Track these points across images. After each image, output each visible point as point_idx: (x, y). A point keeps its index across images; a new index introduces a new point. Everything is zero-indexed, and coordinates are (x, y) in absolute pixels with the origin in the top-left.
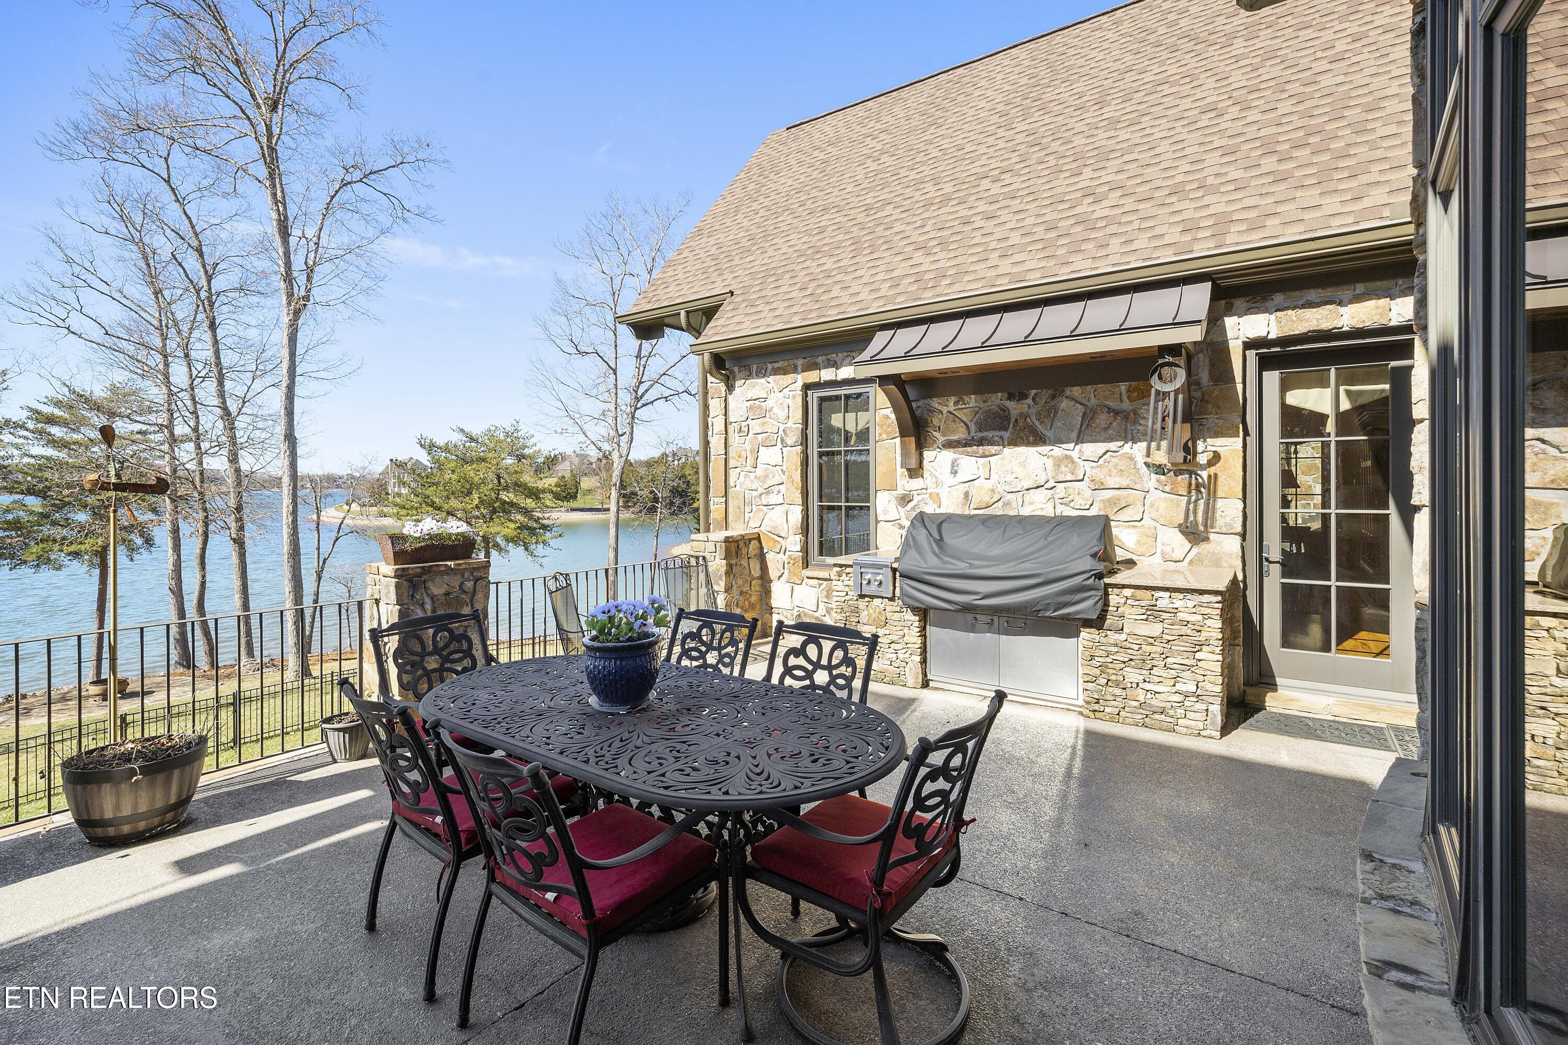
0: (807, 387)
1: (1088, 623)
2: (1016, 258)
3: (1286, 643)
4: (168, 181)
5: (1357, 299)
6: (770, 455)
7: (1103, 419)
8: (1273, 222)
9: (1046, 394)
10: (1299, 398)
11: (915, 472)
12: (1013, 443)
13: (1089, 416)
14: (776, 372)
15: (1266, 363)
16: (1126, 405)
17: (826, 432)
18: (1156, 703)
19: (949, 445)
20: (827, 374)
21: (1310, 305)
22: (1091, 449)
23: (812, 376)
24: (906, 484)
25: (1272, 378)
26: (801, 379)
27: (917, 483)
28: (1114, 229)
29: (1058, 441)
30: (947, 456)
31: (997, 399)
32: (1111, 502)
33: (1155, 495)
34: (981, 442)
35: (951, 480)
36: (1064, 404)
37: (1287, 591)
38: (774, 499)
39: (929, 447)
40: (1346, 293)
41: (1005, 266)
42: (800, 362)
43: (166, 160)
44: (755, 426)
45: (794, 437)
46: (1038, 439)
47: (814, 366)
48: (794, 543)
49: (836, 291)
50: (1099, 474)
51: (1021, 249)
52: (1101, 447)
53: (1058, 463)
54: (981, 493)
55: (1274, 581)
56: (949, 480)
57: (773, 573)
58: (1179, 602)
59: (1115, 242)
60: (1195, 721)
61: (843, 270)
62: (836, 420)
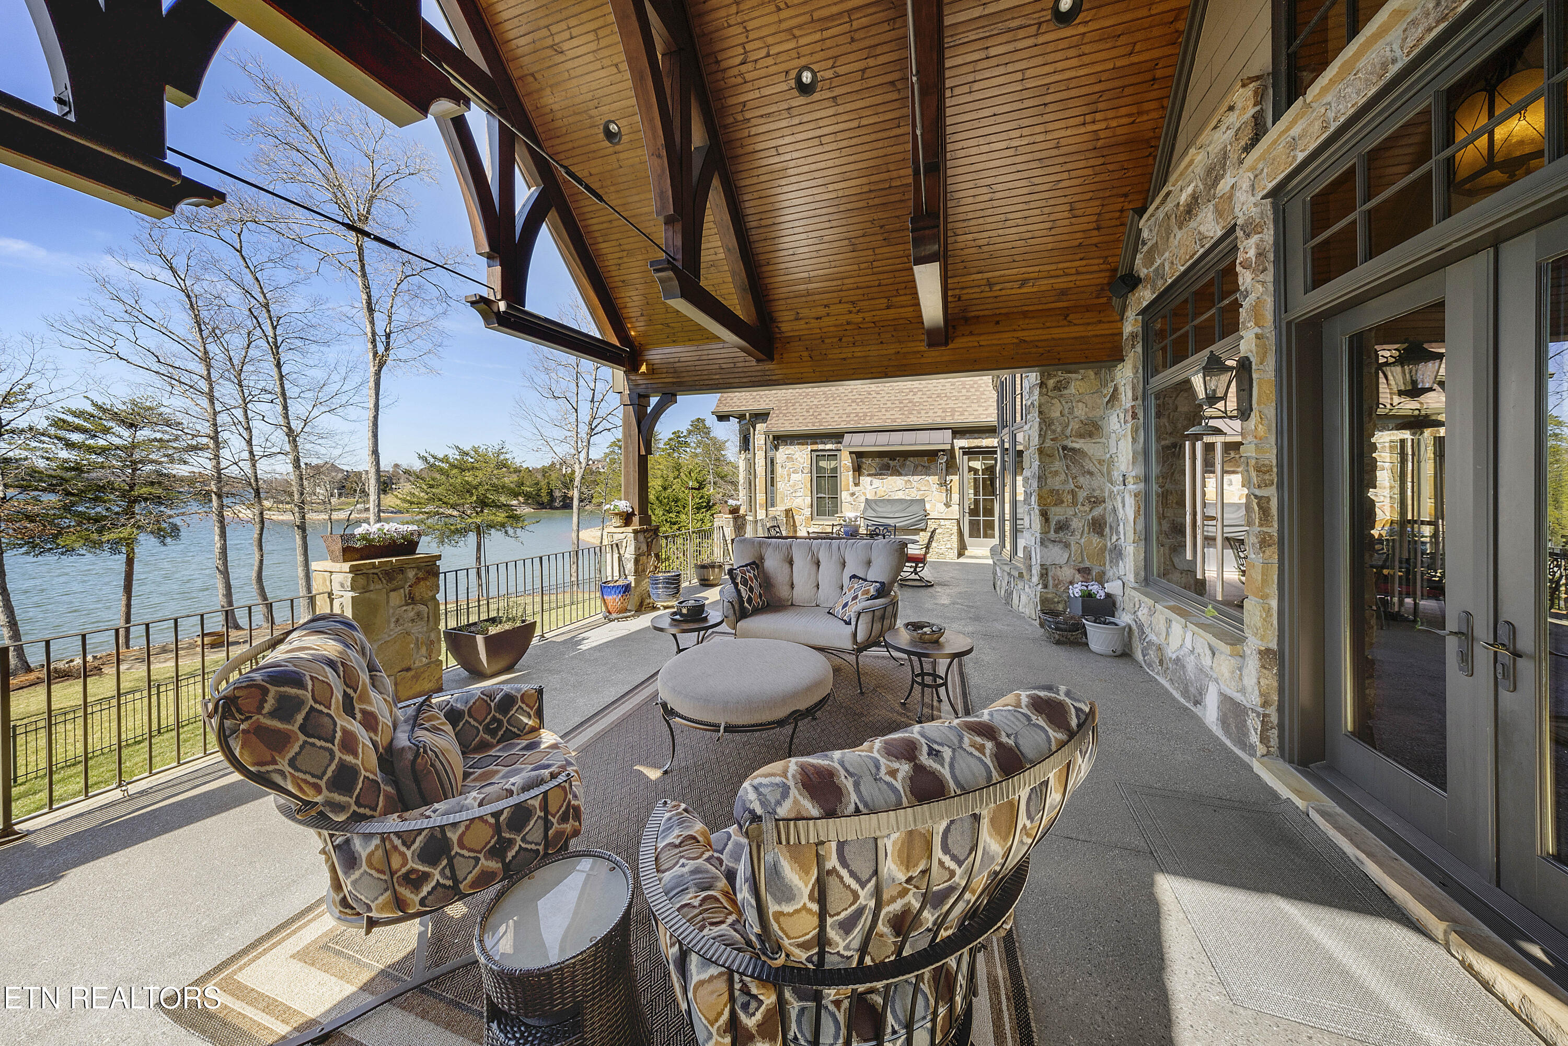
0: (812, 451)
1: (922, 530)
2: (891, 412)
3: (971, 536)
4: (240, 252)
5: (987, 438)
6: (795, 477)
7: (920, 468)
8: (966, 413)
9: (902, 459)
10: (972, 464)
11: (857, 484)
12: (891, 475)
13: (916, 467)
14: (799, 444)
15: (964, 453)
16: (927, 464)
17: (819, 469)
18: (941, 552)
19: (869, 475)
20: (821, 447)
21: (975, 438)
22: (916, 478)
23: (815, 447)
24: (853, 489)
25: (966, 457)
26: (810, 448)
27: (857, 488)
28: (921, 407)
29: (906, 475)
30: (869, 479)
31: (886, 460)
32: (923, 495)
33: (935, 493)
34: (881, 475)
35: (870, 487)
36: (908, 463)
37: (970, 521)
38: (798, 494)
39: (863, 475)
40: (984, 436)
41: (888, 415)
42: (809, 441)
43: (239, 235)
44: (789, 465)
45: (807, 470)
46: (900, 474)
47: (817, 443)
48: (807, 512)
49: (823, 415)
50: (919, 486)
51: (893, 409)
52: (920, 477)
53: (906, 482)
54: (881, 493)
55: (967, 518)
56: (869, 487)
57: (797, 524)
58: (947, 522)
59: (923, 412)
60: (951, 555)
61: (823, 406)
62: (823, 464)
